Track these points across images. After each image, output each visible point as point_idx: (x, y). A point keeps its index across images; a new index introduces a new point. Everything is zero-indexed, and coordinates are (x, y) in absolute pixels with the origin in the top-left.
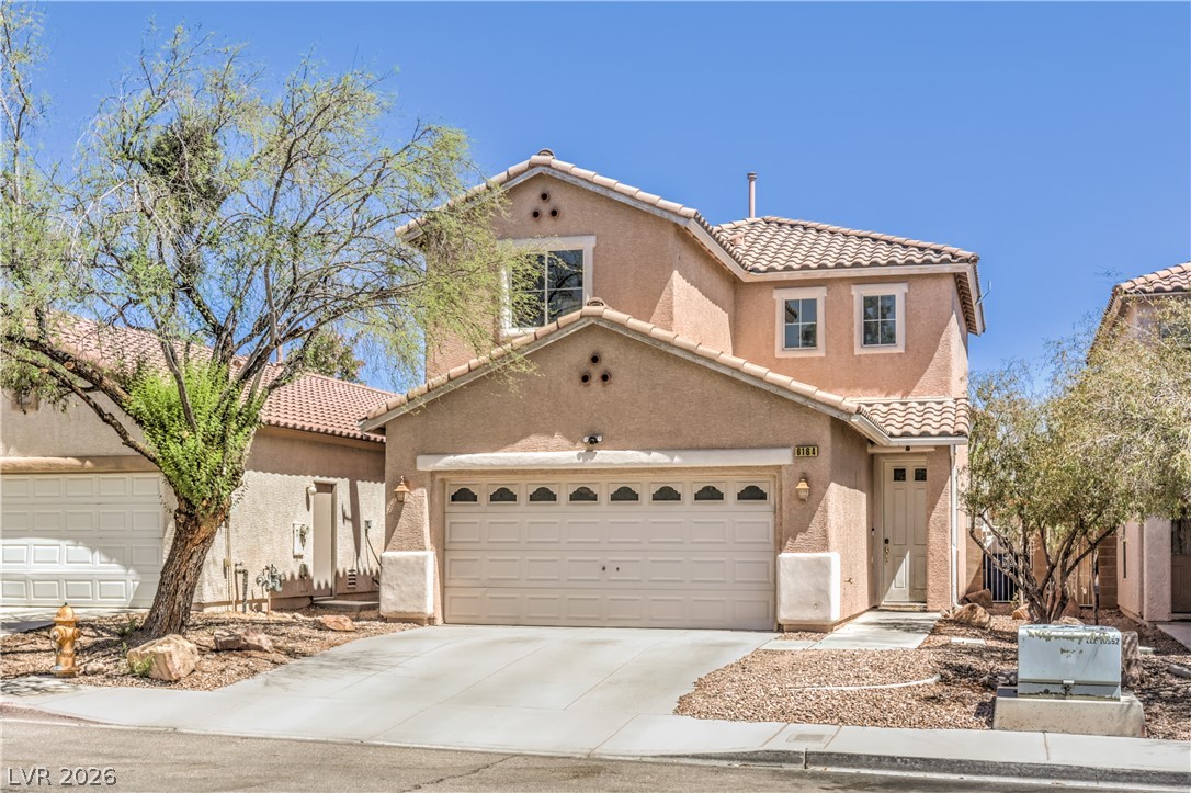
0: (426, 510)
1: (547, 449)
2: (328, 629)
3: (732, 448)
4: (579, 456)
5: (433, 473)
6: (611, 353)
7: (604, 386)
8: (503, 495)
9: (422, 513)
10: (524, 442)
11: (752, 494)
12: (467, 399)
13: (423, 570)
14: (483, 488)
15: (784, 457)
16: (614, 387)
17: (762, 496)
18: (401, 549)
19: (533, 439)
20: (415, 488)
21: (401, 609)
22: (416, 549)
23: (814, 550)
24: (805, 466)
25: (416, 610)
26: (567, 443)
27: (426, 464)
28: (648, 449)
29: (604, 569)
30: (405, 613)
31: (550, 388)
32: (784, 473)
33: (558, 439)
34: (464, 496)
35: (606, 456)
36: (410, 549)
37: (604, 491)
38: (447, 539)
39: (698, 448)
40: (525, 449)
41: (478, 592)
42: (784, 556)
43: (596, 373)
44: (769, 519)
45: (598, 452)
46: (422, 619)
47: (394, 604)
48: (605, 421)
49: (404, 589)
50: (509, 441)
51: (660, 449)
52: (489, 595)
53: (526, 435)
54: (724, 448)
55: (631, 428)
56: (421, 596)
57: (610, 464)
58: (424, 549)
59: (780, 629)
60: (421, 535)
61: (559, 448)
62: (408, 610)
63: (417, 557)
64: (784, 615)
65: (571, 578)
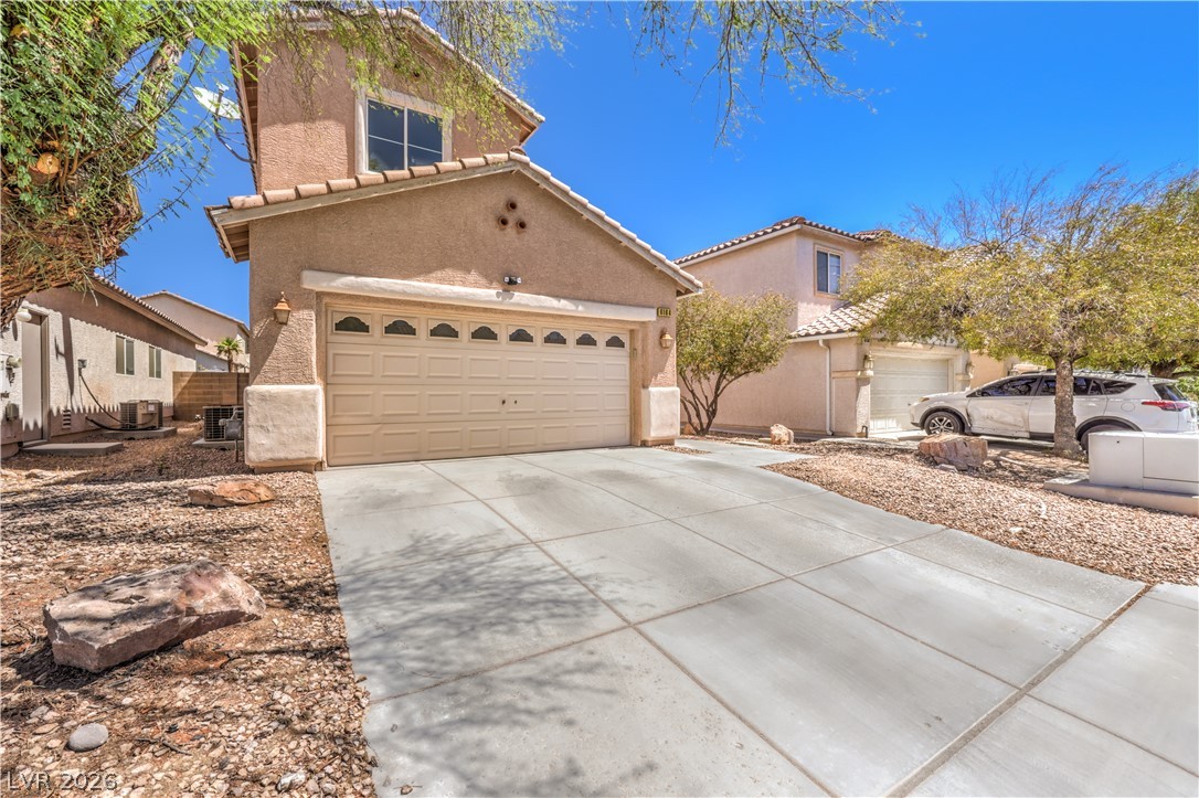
0: (314, 337)
1: (464, 284)
2: (232, 504)
3: (618, 303)
4: (498, 294)
5: (320, 295)
6: (526, 203)
7: (518, 233)
8: (400, 328)
9: (310, 340)
10: (439, 274)
11: (615, 342)
12: (370, 217)
13: (314, 407)
14: (376, 317)
15: (649, 316)
16: (527, 235)
17: (622, 345)
18: (279, 383)
19: (449, 272)
20: (299, 309)
21: (282, 455)
22: (300, 382)
23: (669, 385)
24: (662, 324)
25: (305, 456)
26: (483, 281)
27: (314, 282)
28: (557, 296)
29: (504, 402)
30: (287, 459)
31: (465, 224)
32: (651, 328)
33: (473, 276)
34: (352, 325)
35: (522, 299)
36: (292, 381)
37: (504, 330)
38: (330, 372)
39: (594, 301)
40: (441, 281)
41: (369, 430)
42: (652, 389)
43: (512, 218)
44: (626, 362)
45: (516, 294)
46: (310, 465)
47: (268, 450)
48: (520, 266)
49: (285, 431)
50: (423, 270)
51: (565, 298)
52: (383, 432)
53: (442, 267)
54: (612, 303)
55: (542, 276)
56: (310, 438)
57: (527, 306)
58: (312, 383)
59: (644, 444)
60: (309, 366)
61: (476, 285)
62: (291, 456)
63: (304, 392)
64: (654, 433)
65: (473, 411)
